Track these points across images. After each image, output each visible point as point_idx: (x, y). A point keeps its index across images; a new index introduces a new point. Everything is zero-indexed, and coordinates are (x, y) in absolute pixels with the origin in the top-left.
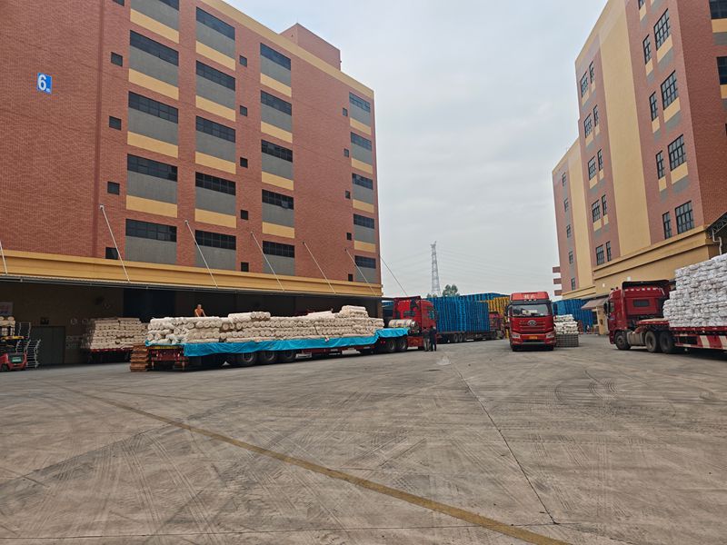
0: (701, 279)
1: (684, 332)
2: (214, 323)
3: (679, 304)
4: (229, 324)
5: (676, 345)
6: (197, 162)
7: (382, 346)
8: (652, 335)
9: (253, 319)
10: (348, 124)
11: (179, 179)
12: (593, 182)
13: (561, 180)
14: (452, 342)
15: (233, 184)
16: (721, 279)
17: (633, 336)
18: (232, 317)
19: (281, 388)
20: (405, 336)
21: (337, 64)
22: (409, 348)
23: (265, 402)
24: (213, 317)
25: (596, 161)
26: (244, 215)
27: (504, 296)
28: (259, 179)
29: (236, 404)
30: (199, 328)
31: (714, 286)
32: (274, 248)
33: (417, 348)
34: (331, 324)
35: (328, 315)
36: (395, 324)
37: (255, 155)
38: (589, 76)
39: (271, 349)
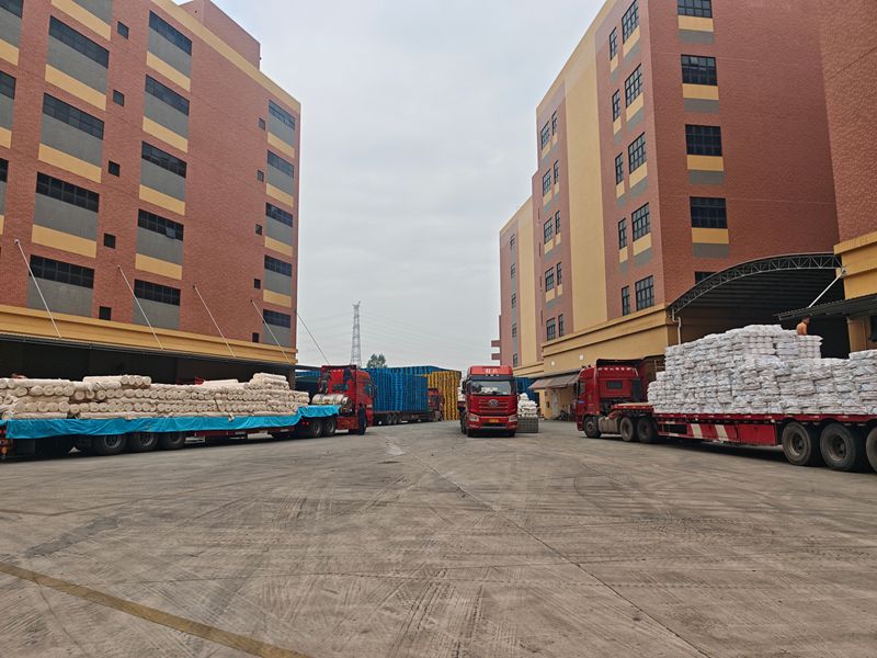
0: (698, 359)
1: (671, 419)
2: (61, 389)
3: (668, 387)
4: (85, 391)
5: (660, 434)
6: (40, 159)
7: (304, 429)
8: (629, 422)
9: (124, 386)
10: (265, 140)
11: (9, 179)
12: (549, 247)
13: (509, 242)
14: (385, 424)
15: (95, 197)
16: (722, 360)
17: (606, 422)
18: (89, 382)
19: (180, 491)
20: (335, 415)
21: (256, 60)
22: (337, 431)
23: (163, 516)
24: (60, 380)
25: (552, 223)
26: (109, 241)
27: (442, 370)
28: (135, 194)
29: (113, 522)
30: (34, 396)
31: (714, 368)
32: (150, 290)
33: (347, 431)
34: (239, 397)
35: (232, 384)
36: (321, 400)
37: (131, 161)
38: (551, 127)
39: (150, 430)
